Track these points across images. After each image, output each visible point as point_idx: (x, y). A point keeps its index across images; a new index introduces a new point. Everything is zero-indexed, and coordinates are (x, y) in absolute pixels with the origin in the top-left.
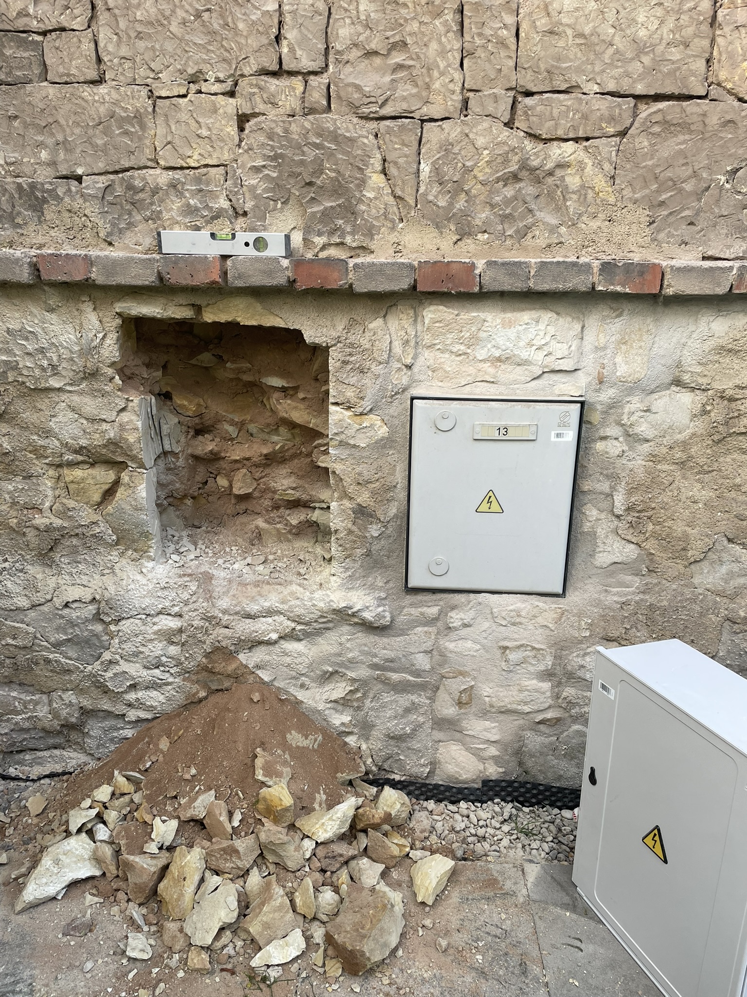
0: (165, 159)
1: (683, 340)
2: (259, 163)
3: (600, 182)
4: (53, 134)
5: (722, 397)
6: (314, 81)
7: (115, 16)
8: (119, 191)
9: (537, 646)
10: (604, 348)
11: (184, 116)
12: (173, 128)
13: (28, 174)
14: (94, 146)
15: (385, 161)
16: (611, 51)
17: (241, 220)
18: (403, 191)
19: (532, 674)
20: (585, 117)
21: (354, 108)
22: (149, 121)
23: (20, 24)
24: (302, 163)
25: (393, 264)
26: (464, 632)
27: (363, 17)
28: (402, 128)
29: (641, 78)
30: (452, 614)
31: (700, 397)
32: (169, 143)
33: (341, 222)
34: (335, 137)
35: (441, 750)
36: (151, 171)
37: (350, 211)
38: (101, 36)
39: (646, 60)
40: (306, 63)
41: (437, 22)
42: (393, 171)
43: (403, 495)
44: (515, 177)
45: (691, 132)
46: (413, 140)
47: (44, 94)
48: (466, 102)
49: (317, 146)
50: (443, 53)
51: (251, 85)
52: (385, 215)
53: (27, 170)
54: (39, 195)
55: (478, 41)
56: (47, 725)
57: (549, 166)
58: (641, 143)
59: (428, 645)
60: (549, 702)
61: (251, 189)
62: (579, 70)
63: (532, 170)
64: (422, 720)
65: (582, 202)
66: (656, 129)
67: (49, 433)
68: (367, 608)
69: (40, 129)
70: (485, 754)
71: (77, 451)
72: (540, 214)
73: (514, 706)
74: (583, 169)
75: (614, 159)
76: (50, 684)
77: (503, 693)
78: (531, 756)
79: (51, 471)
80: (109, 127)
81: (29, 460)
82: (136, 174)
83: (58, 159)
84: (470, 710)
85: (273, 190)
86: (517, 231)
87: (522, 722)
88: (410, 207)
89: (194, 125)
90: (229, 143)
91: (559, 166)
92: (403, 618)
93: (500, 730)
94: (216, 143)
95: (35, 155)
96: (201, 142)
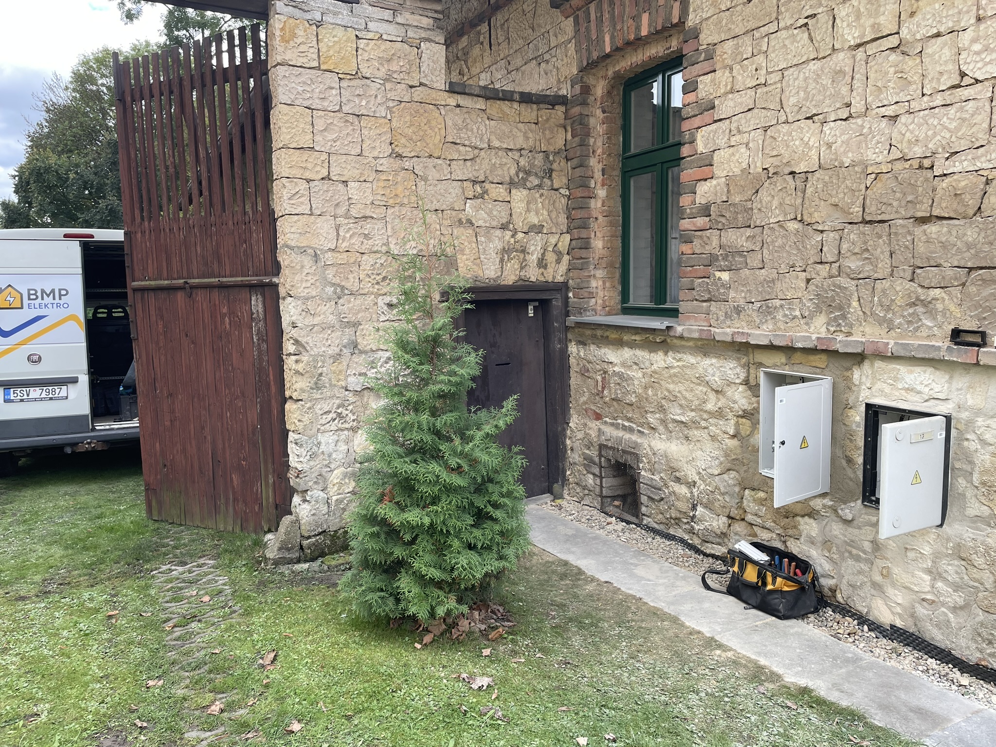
0: (780, 296)
2: (811, 297)
3: (952, 307)
4: (746, 287)
6: (834, 265)
7: (769, 245)
8: (764, 308)
9: (923, 551)
11: (787, 280)
12: (784, 284)
14: (759, 291)
15: (859, 296)
16: (955, 248)
17: (803, 320)
18: (865, 309)
19: (920, 568)
20: (943, 278)
21: (848, 275)
22: (776, 282)
24: (827, 297)
27: (852, 240)
28: (866, 283)
29: (970, 259)
32: (782, 290)
33: (841, 321)
34: (840, 287)
35: (874, 601)
36: (775, 300)
37: (844, 317)
38: (764, 252)
39: (973, 251)
40: (830, 259)
41: (880, 240)
42: (862, 301)
46: (870, 288)
47: (745, 273)
48: (893, 271)
49: (833, 291)
50: (882, 252)
51: (811, 268)
52: (858, 319)
53: (737, 300)
54: (740, 309)
55: (897, 247)
56: (716, 530)
57: (929, 299)
58: (973, 289)
59: (871, 538)
60: (928, 589)
61: (809, 307)
62: (941, 258)
63: (922, 301)
64: (865, 580)
65: (944, 315)
66: (980, 283)
67: (735, 402)
68: (842, 509)
69: (743, 285)
70: (895, 610)
71: (744, 411)
72: (925, 321)
73: (909, 585)
74: (945, 301)
75: (959, 296)
76: (719, 511)
77: (904, 575)
78: (919, 620)
79: (734, 418)
80: (764, 284)
81: (727, 412)
82: (770, 301)
83: (747, 296)
84: (887, 581)
85: (816, 308)
86: (914, 329)
87: (914, 596)
88: (868, 316)
89: (790, 283)
90: (802, 289)
91: (933, 299)
92: (861, 520)
93: (903, 598)
94: (797, 290)
95: (740, 295)
96: (792, 289)
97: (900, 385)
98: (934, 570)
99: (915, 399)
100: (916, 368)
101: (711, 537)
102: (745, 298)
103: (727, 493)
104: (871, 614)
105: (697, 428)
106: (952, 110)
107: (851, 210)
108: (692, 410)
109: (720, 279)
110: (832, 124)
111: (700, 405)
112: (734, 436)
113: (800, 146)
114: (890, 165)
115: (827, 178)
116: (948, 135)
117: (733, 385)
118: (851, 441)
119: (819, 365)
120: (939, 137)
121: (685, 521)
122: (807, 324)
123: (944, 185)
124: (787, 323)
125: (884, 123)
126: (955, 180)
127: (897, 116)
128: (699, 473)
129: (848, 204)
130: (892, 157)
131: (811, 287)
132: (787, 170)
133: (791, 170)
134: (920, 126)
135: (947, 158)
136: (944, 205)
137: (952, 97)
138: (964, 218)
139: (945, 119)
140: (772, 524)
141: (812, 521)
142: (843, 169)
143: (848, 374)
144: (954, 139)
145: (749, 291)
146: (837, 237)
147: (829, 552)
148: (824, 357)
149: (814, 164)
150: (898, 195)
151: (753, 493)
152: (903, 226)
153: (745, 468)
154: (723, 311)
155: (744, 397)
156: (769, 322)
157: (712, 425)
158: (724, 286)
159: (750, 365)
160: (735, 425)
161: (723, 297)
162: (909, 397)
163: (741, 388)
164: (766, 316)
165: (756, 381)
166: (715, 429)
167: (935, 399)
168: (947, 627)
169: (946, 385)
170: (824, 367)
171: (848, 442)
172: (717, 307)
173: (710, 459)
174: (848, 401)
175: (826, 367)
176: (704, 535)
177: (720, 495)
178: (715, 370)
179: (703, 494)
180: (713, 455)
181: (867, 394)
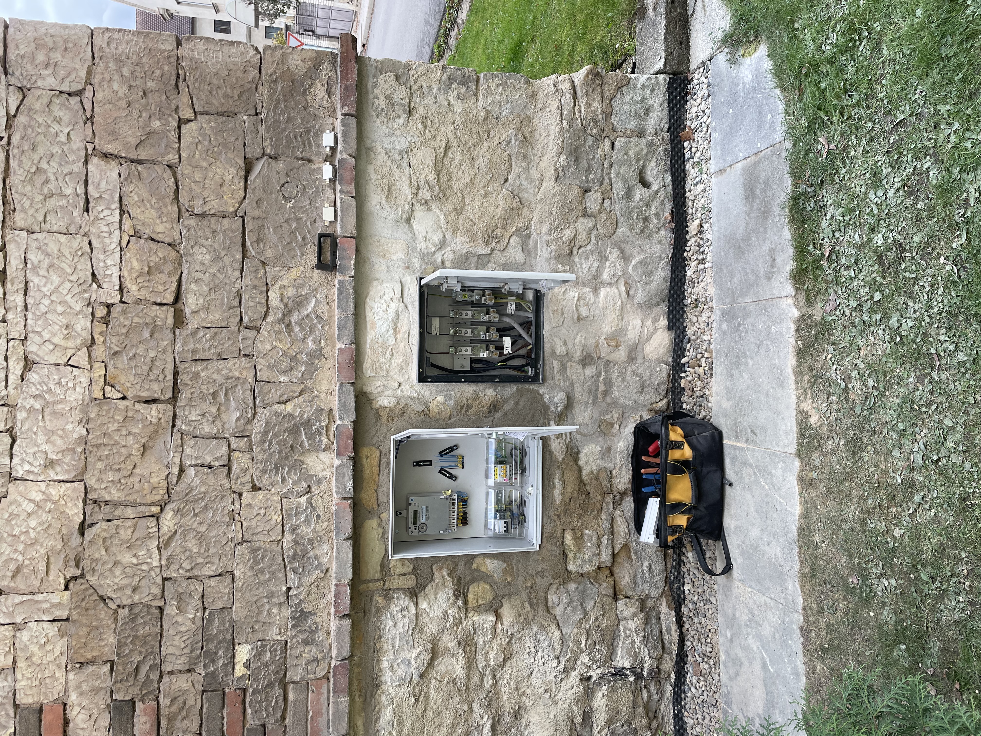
0: (278, 535)
1: (383, 219)
2: (280, 479)
3: (292, 275)
4: (263, 605)
5: (417, 194)
6: (234, 446)
7: (196, 565)
8: (296, 565)
9: (576, 298)
10: (388, 266)
11: (253, 523)
12: (260, 530)
13: (286, 621)
14: (270, 579)
15: (279, 403)
16: (218, 275)
17: (313, 489)
18: (295, 392)
19: (595, 301)
20: (255, 287)
21: (249, 422)
22: (256, 545)
23: (199, 623)
24: (280, 452)
25: (339, 397)
26: (570, 345)
27: (199, 418)
28: (260, 393)
29: (233, 256)
30: (558, 352)
31: (417, 207)
32: (268, 532)
33: (314, 429)
34: (265, 433)
35: (650, 357)
36: (285, 544)
37: (307, 424)
38: (207, 573)
39: (223, 253)
40: (224, 450)
41: (202, 375)
42: (285, 398)
43: (481, 386)
44: (289, 326)
45: (263, 226)
46: (267, 386)
47: (239, 609)
48: (245, 356)
49: (270, 443)
50: (219, 371)
51: (235, 483)
52: (310, 402)
53: (284, 621)
54: (298, 614)
55: (213, 351)
56: (641, 621)
57: (282, 306)
58: (269, 253)
59: (579, 368)
60: (614, 289)
61: (295, 483)
62: (229, 292)
63: (284, 316)
64: (629, 371)
65: (302, 286)
66: (261, 245)
67: (445, 615)
68: (556, 408)
69: (260, 612)
70: (651, 329)
71: (457, 597)
72: (310, 310)
73: (617, 311)
74: (284, 286)
75: (277, 269)
76: (612, 618)
77: (609, 319)
78: (651, 298)
79: (470, 615)
80: (259, 570)
81: (463, 629)
82: (286, 554)
83: (277, 602)
84: (621, 339)
85: (295, 470)
86: (319, 323)
87: (628, 306)
88: (305, 387)
89: (258, 518)
90: (268, 496)
91: (282, 300)
92: (562, 384)
93: (634, 319)
94: (269, 504)
95: (275, 616)
96: (268, 514)
97: (392, 341)
98: (592, 284)
99: (405, 321)
100: (368, 319)
101: (654, 632)
102: (280, 605)
103: (582, 605)
104: (665, 359)
105: (498, 696)
106: (35, 280)
107: (154, 421)
108: (471, 710)
109: (247, 665)
110: (16, 460)
111: (460, 693)
112: (498, 616)
113: (39, 517)
114: (96, 365)
115: (100, 465)
116: (68, 285)
117: (420, 621)
118: (469, 407)
119: (377, 460)
120: (68, 298)
121: (645, 694)
122: (319, 482)
123: (134, 288)
124: (318, 516)
125: (32, 376)
126: (130, 274)
127: (26, 358)
128: (566, 670)
129: (144, 426)
130: (84, 363)
131: (266, 480)
132: (76, 540)
133: (76, 533)
134: (47, 324)
135: (100, 287)
136: (161, 288)
137: (16, 281)
138: (180, 265)
139: (45, 289)
140: (603, 516)
141: (582, 456)
142: (90, 437)
143: (383, 414)
144: (74, 278)
145: (270, 596)
146: (192, 442)
147: (612, 424)
148: (365, 452)
149: (74, 490)
150: (140, 350)
151: (571, 555)
152: (185, 343)
153: (539, 580)
154: (302, 649)
155: (436, 597)
156: (317, 552)
157: (487, 661)
158: (259, 654)
159: (386, 586)
160: (480, 613)
161: (279, 652)
162: (404, 329)
163: (423, 605)
164: (309, 558)
165: (409, 574)
166: (492, 655)
167: (402, 297)
168: (647, 264)
169: (385, 284)
170: (378, 452)
171: (472, 411)
172: (297, 665)
173: (540, 654)
174: (418, 414)
175: (377, 448)
176: (655, 647)
177: (588, 619)
178: (399, 660)
179: (595, 656)
180: (532, 649)
181: (407, 387)
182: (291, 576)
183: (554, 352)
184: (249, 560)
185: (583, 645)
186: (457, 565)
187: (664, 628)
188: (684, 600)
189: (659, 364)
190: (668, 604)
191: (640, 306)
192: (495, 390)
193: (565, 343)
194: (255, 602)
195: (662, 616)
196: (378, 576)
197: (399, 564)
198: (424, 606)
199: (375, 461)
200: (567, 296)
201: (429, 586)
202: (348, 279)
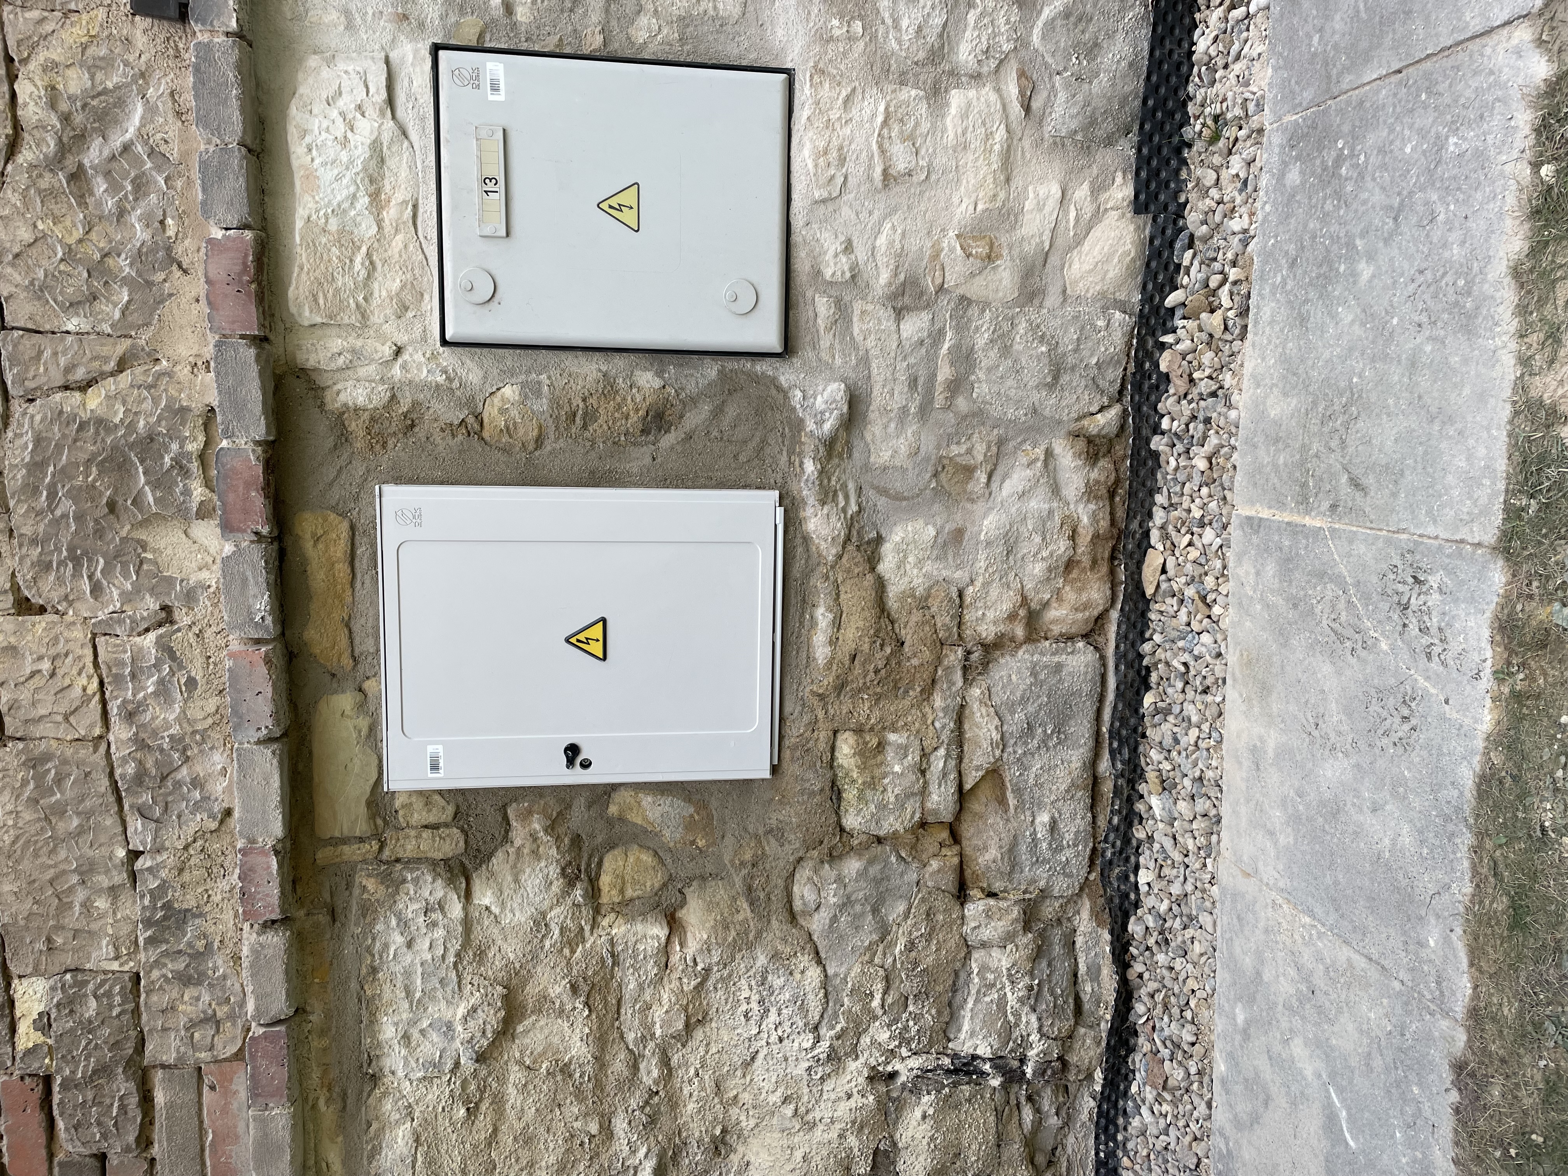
0: (93, 726)
2: (86, 587)
3: (75, 34)
4: (71, 890)
8: (146, 798)
9: (880, 119)
10: (347, 14)
11: (23, 695)
12: (43, 712)
13: (130, 927)
14: (81, 831)
15: (66, 388)
17: (177, 615)
18: (106, 360)
19: (934, 126)
22: (38, 747)
24: (79, 518)
25: (218, 374)
26: (861, 253)
30: (828, 273)
32: (66, 718)
33: (167, 459)
34: (36, 467)
35: (1080, 289)
36: (113, 748)
37: (148, 446)
42: (80, 374)
43: (620, 362)
46: (29, 343)
47: (11, 898)
49: (52, 495)
52: (149, 387)
53: (125, 929)
54: (160, 914)
56: (1023, 953)
57: (54, 120)
59: (886, 317)
60: (988, 93)
61: (127, 598)
63: (63, 150)
64: (1022, 327)
65: (106, 64)
67: (540, 922)
68: (820, 423)
69: (64, 907)
70: (1088, 210)
71: (571, 882)
72: (130, 132)
73: (994, 158)
74: (56, 65)
75: (35, 14)
76: (952, 944)
77: (970, 180)
78: (1093, 122)
79: (605, 923)
80: (52, 807)
81: (586, 955)
82: (118, 772)
83: (106, 883)
84: (1004, 239)
85: (125, 565)
86: (158, 168)
87: (1027, 143)
88: (133, 346)
89: (36, 681)
90: (58, 629)
91: (52, 104)
92: (838, 361)
93: (1042, 180)
94: (61, 647)
95: (102, 916)
96: (60, 672)
97: (367, 229)
98: (928, 76)
99: (404, 173)
100: (295, 163)
101: (1055, 978)
102: (113, 891)
103: (875, 911)
104: (1122, 296)
105: (674, 1103)
108: (606, 1130)
109: (44, 1023)
111: (579, 1095)
112: (673, 923)
117: (477, 935)
118: (590, 416)
119: (343, 545)
121: (1028, 1114)
122: (190, 597)
128: (834, 1057)
131: (50, 588)
140: (938, 701)
141: (887, 549)
143: (356, 427)
145: (86, 870)
147: (969, 471)
148: (308, 523)
151: (850, 794)
153: (771, 847)
154: (175, 994)
155: (517, 881)
156: (200, 769)
157: (648, 1027)
158: (71, 1002)
159: (386, 854)
160: (630, 919)
161: (118, 999)
162: (400, 196)
163: (484, 897)
164: (178, 784)
165: (446, 825)
166: (658, 1014)
167: (391, 101)
168: (1084, 19)
169: (341, 66)
170: (345, 525)
171: (597, 427)
172: (165, 1030)
173: (773, 1017)
174: (451, 429)
175: (343, 515)
176: (1056, 1012)
177: (892, 944)
178: (425, 1024)
179: (906, 1028)
180: (754, 1006)
181: (419, 357)
182: (135, 824)
183: (818, 273)
184: (25, 783)
185: (876, 1003)
186: (569, 806)
187: (1082, 968)
188: (1137, 905)
189: (1105, 309)
190: (1096, 915)
191: (1058, 143)
192: (659, 374)
193: (849, 248)
194: (51, 882)
195: (1080, 941)
196: (362, 828)
197: (418, 804)
198: (486, 901)
199: (340, 550)
200: (854, 112)
201: (500, 855)
202: (220, 39)
